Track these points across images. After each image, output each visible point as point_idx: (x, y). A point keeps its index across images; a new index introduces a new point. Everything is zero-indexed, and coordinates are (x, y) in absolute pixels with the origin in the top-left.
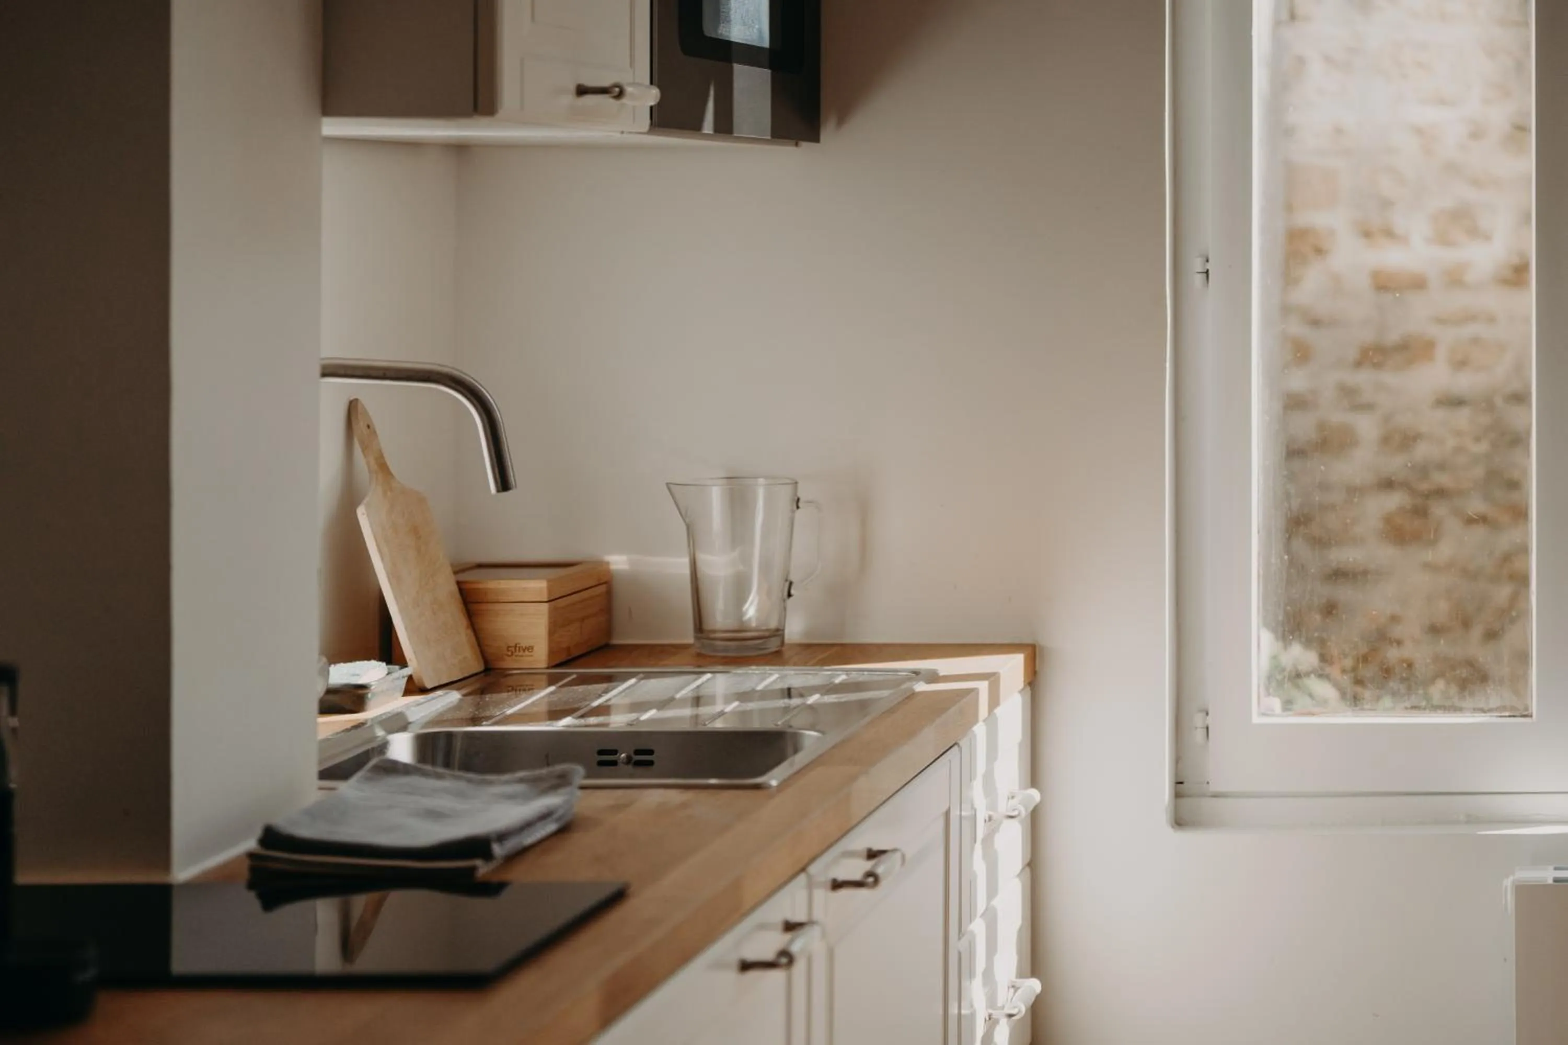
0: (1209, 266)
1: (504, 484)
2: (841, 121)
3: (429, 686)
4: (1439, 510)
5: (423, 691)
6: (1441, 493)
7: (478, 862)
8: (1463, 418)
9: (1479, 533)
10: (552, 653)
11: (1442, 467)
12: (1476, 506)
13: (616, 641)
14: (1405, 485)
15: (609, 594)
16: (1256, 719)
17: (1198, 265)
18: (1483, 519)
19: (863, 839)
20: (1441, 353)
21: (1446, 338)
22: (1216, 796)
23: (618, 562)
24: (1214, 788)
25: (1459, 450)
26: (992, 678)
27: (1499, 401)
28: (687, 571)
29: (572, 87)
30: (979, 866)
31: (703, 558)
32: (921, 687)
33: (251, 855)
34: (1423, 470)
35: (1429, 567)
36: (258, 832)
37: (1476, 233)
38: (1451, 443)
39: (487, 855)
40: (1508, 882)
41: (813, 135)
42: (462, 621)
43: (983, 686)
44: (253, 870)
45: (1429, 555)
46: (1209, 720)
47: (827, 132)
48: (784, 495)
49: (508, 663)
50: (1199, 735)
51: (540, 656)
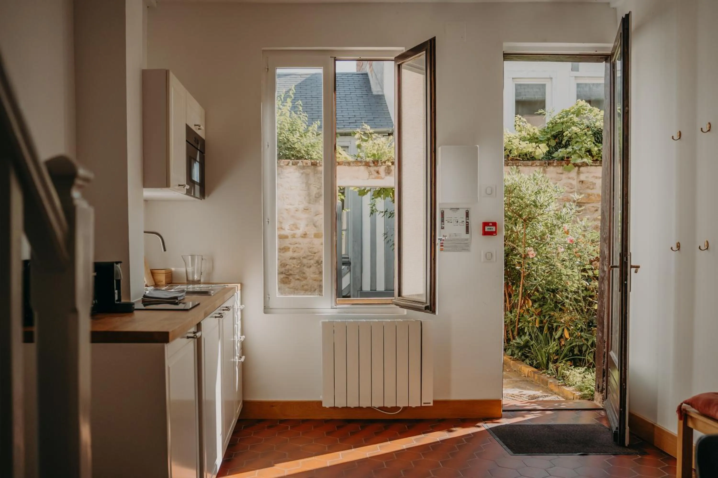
0: (269, 221)
1: (165, 250)
2: (208, 196)
3: (148, 285)
4: (291, 278)
5: (148, 286)
6: (291, 275)
7: (176, 300)
8: (295, 261)
9: (297, 282)
10: (166, 282)
11: (291, 270)
12: (297, 277)
13: (173, 282)
14: (285, 273)
15: (172, 274)
16: (277, 296)
17: (267, 220)
18: (298, 279)
19: (225, 305)
20: (291, 250)
21: (292, 247)
22: (271, 309)
23: (173, 269)
24: (271, 307)
25: (294, 267)
26: (237, 286)
27: (301, 258)
28: (185, 271)
29: (178, 185)
30: (236, 316)
31: (188, 268)
32: (227, 287)
33: (142, 299)
34: (288, 270)
35: (288, 288)
36: (143, 295)
37: (297, 228)
38: (293, 266)
39: (177, 299)
40: (320, 322)
41: (204, 198)
42: (152, 277)
43: (236, 287)
44: (143, 301)
45: (288, 286)
46: (270, 296)
47: (206, 198)
48: (200, 258)
49: (159, 284)
50: (268, 298)
51: (164, 282)
